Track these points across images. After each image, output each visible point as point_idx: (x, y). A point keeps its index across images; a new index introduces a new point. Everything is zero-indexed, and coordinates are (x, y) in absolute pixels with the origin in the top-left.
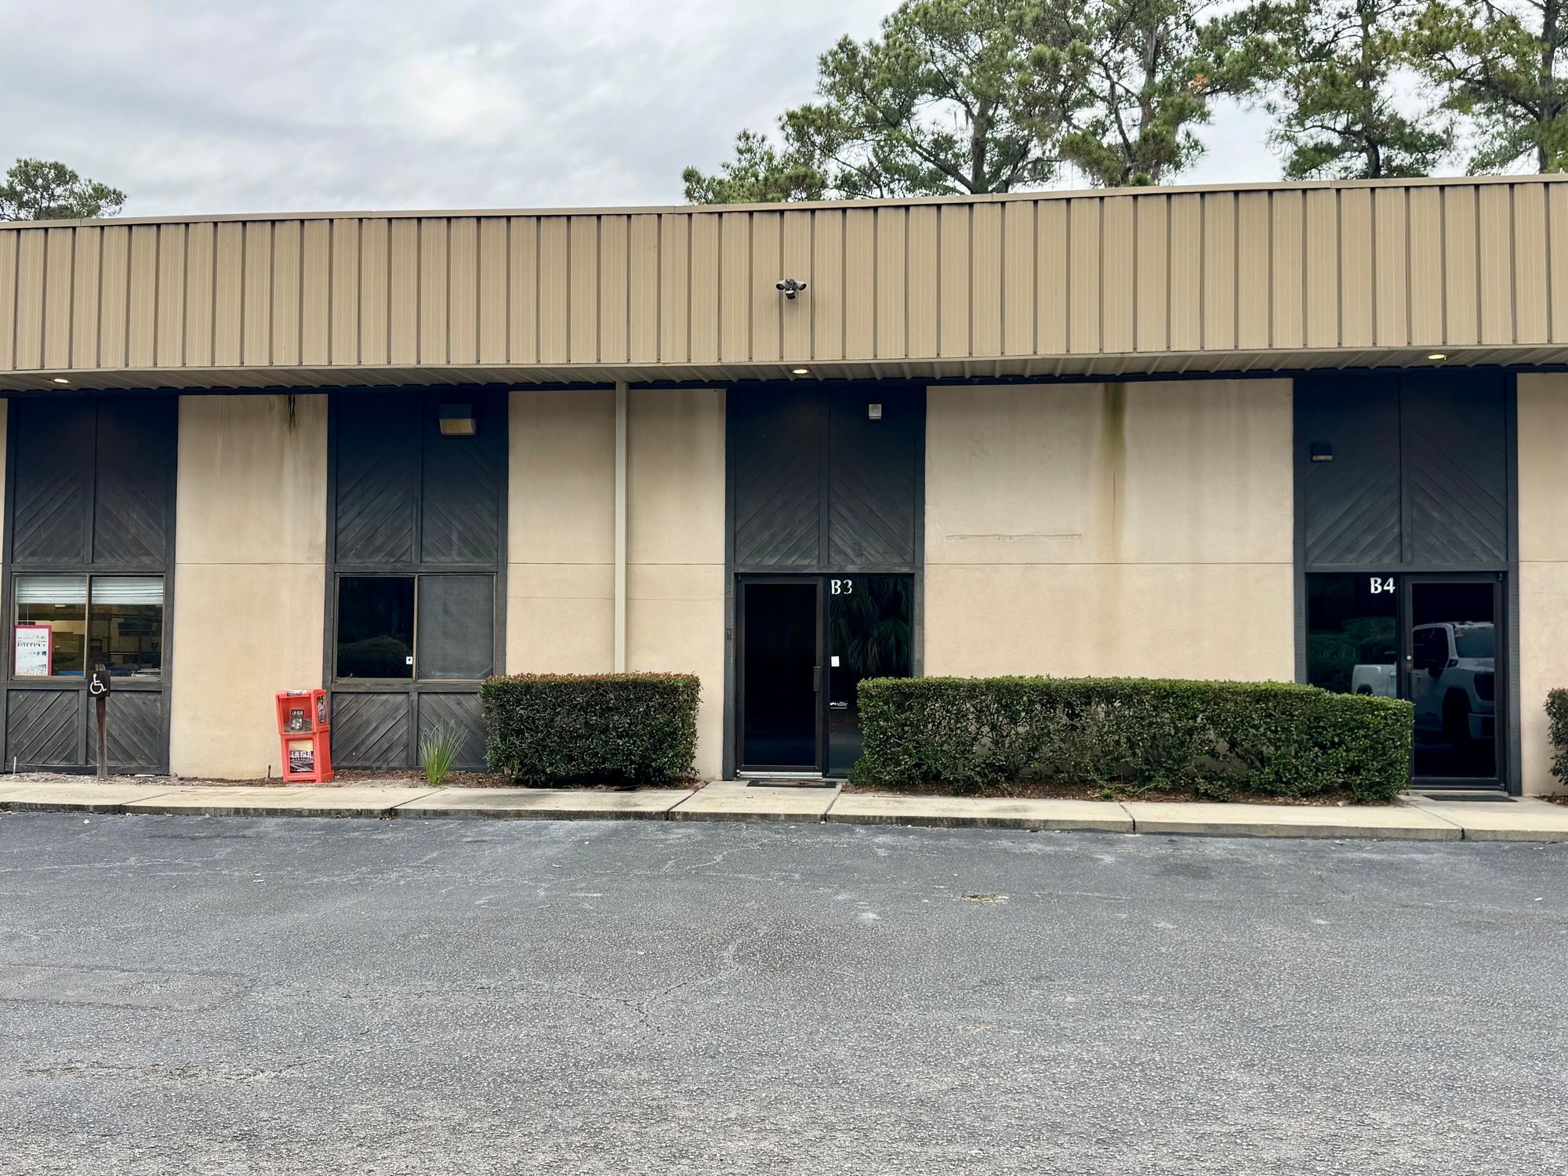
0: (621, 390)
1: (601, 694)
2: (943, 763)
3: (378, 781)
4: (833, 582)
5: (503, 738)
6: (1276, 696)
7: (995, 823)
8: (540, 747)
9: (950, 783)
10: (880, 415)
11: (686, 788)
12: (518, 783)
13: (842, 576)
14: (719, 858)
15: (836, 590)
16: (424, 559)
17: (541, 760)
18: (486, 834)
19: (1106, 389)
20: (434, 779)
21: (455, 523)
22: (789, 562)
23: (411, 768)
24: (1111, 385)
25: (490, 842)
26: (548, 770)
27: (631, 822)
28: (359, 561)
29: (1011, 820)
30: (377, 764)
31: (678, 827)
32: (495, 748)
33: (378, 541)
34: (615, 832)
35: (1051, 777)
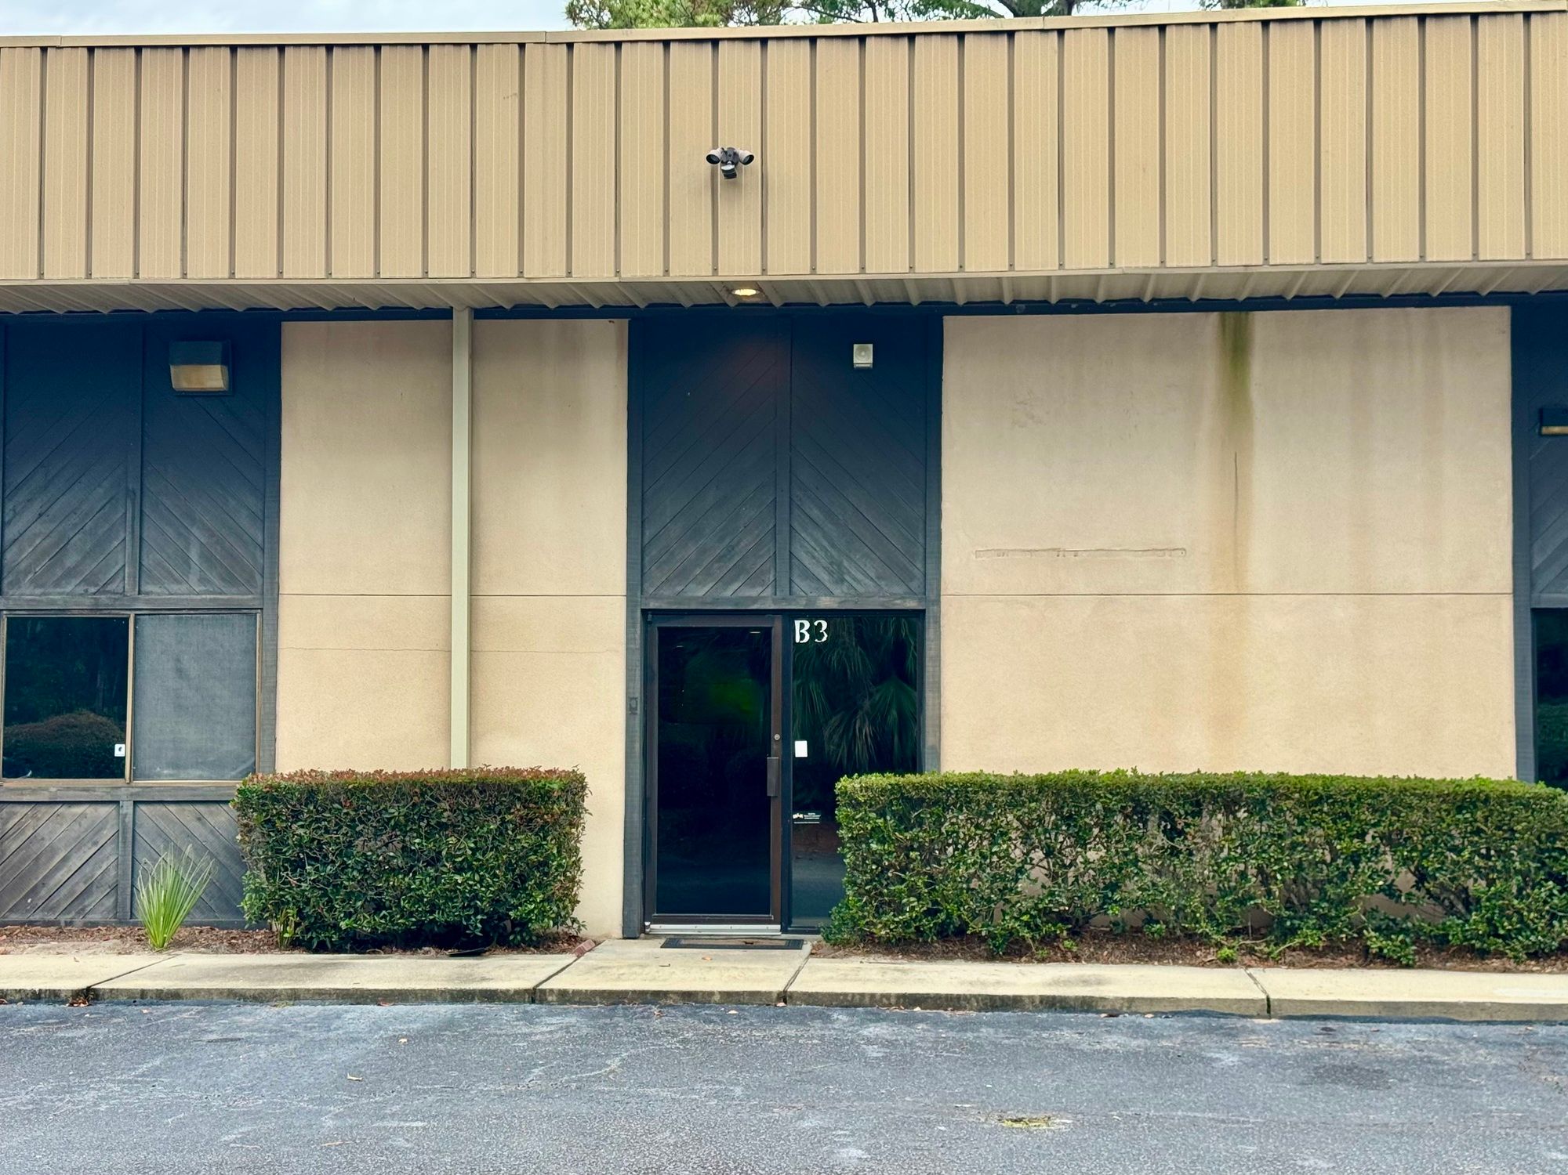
0: (462, 321)
1: (429, 803)
2: (970, 910)
3: (68, 944)
4: (797, 623)
5: (271, 873)
6: (1487, 800)
7: (1052, 1004)
8: (329, 887)
9: (983, 940)
10: (871, 360)
11: (564, 951)
12: (295, 945)
13: (812, 614)
14: (614, 1063)
15: (802, 636)
16: (146, 588)
17: (331, 909)
18: (240, 1029)
19: (1223, 323)
20: (159, 941)
21: (194, 530)
22: (728, 593)
23: (121, 923)
24: (1230, 315)
25: (247, 1041)
26: (343, 925)
27: (475, 1007)
28: (38, 591)
29: (1077, 998)
30: (63, 919)
31: (551, 1014)
32: (256, 891)
33: (71, 560)
34: (450, 1024)
35: (1139, 930)
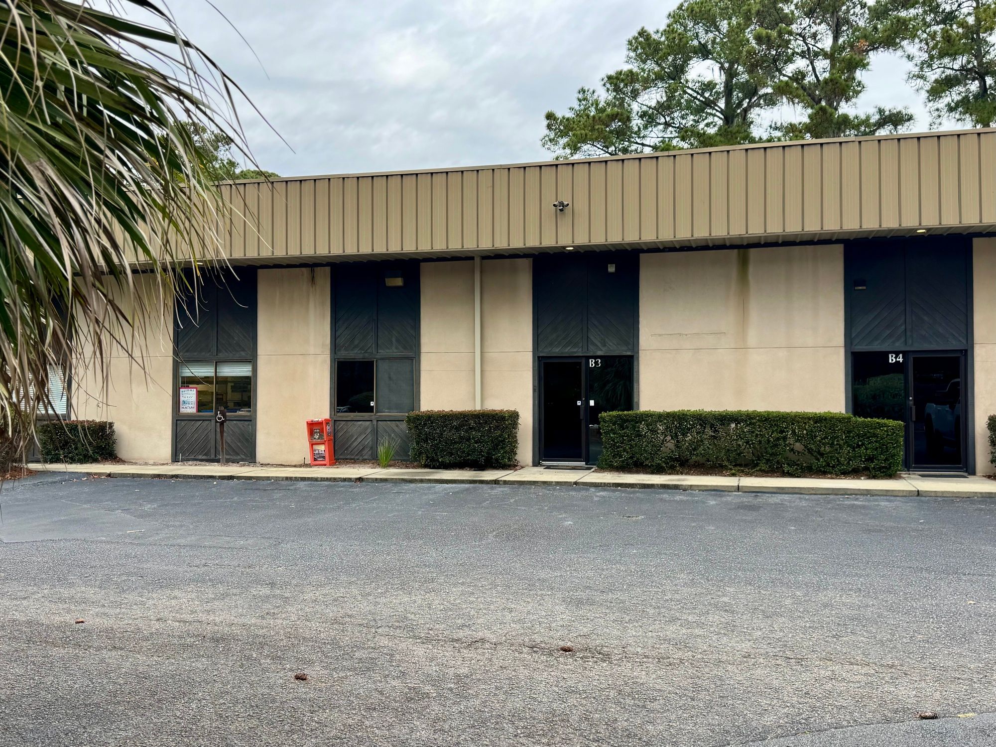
0: (477, 260)
1: (466, 421)
2: (644, 457)
3: (357, 465)
4: (590, 360)
5: (418, 443)
7: (664, 486)
8: (435, 447)
9: (650, 467)
10: (614, 270)
11: (511, 470)
12: (426, 466)
13: (595, 357)
14: (512, 501)
15: (592, 365)
16: (379, 351)
17: (436, 455)
18: (404, 490)
19: (739, 253)
20: (384, 464)
21: (394, 332)
22: (567, 350)
23: (373, 459)
24: (741, 250)
25: (404, 493)
26: (440, 460)
27: (477, 485)
28: (347, 352)
29: (672, 485)
30: (356, 457)
31: (500, 488)
32: (413, 449)
33: (356, 342)
34: (467, 489)
